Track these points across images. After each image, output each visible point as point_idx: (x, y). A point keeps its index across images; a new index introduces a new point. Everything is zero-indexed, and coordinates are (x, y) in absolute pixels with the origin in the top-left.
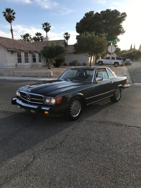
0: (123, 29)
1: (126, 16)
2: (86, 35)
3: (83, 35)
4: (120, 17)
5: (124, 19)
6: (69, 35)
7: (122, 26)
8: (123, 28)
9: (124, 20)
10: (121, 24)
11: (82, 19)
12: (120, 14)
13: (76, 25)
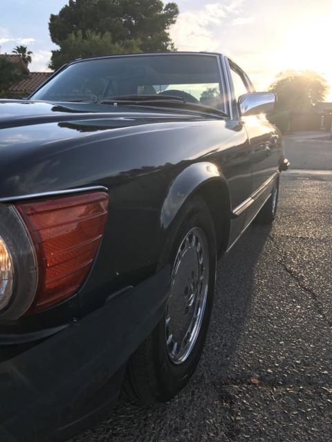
0: (172, 45)
1: (177, 12)
2: (84, 37)
3: (76, 36)
4: (163, 12)
5: (174, 19)
6: (29, 53)
7: (170, 37)
8: (172, 42)
9: (174, 22)
10: (166, 31)
11: (66, 6)
12: (164, 8)
13: (49, 22)
